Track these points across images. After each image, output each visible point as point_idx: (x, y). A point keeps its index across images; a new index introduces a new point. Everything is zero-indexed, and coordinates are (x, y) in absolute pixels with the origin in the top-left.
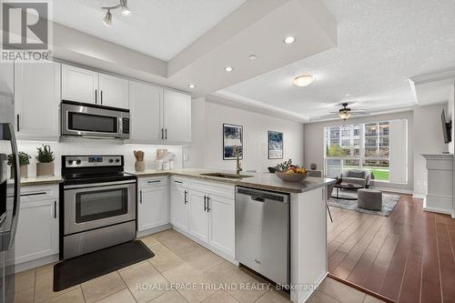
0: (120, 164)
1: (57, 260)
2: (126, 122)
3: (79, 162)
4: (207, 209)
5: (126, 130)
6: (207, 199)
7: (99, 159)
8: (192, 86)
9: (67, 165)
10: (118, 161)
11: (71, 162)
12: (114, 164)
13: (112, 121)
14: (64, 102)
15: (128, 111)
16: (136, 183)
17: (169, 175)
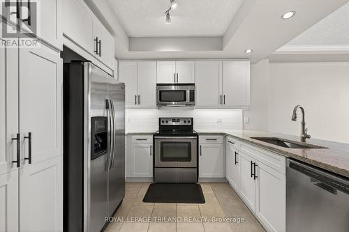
0: (190, 124)
1: (152, 181)
2: (192, 93)
3: (167, 122)
4: (254, 175)
5: (192, 99)
6: (254, 165)
7: (178, 120)
8: (249, 51)
9: (162, 124)
10: (189, 122)
11: (163, 122)
12: (187, 124)
13: (183, 93)
14: (158, 85)
15: (193, 84)
16: (198, 139)
17: (224, 135)
